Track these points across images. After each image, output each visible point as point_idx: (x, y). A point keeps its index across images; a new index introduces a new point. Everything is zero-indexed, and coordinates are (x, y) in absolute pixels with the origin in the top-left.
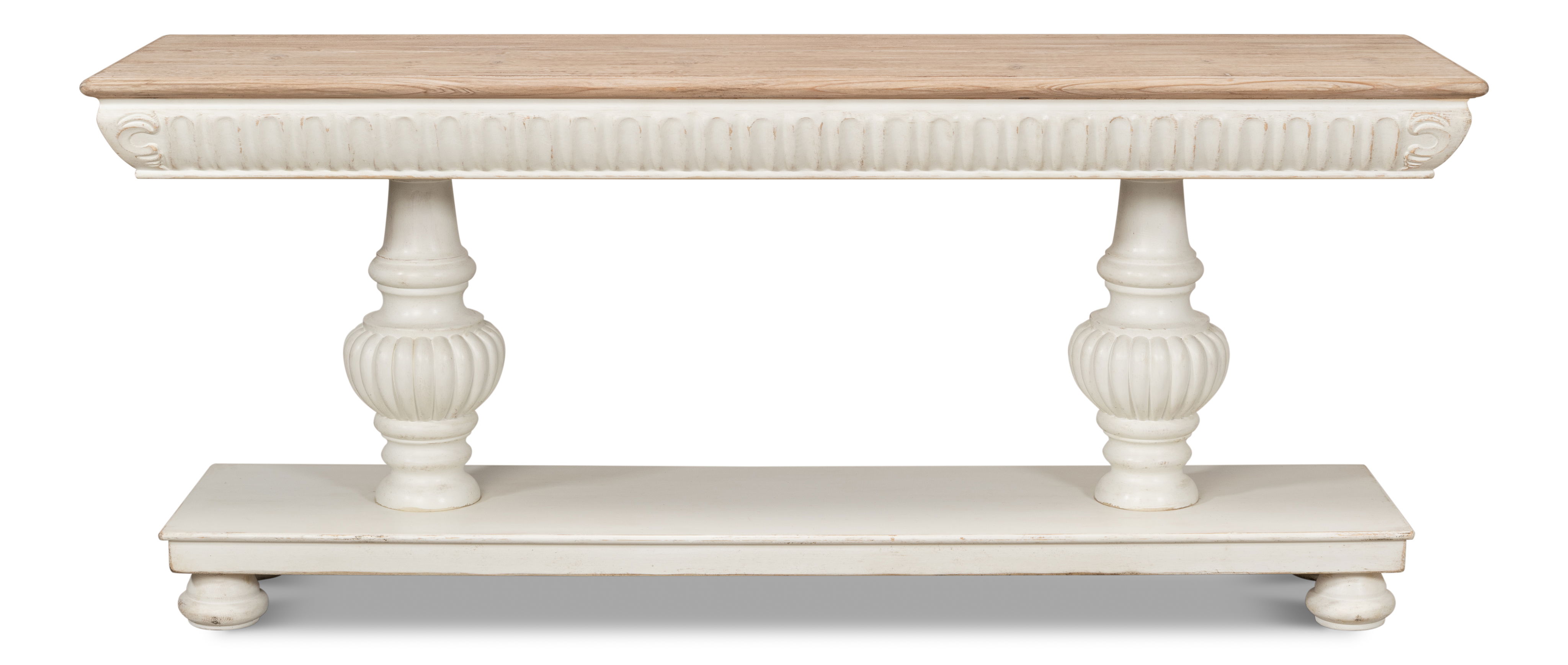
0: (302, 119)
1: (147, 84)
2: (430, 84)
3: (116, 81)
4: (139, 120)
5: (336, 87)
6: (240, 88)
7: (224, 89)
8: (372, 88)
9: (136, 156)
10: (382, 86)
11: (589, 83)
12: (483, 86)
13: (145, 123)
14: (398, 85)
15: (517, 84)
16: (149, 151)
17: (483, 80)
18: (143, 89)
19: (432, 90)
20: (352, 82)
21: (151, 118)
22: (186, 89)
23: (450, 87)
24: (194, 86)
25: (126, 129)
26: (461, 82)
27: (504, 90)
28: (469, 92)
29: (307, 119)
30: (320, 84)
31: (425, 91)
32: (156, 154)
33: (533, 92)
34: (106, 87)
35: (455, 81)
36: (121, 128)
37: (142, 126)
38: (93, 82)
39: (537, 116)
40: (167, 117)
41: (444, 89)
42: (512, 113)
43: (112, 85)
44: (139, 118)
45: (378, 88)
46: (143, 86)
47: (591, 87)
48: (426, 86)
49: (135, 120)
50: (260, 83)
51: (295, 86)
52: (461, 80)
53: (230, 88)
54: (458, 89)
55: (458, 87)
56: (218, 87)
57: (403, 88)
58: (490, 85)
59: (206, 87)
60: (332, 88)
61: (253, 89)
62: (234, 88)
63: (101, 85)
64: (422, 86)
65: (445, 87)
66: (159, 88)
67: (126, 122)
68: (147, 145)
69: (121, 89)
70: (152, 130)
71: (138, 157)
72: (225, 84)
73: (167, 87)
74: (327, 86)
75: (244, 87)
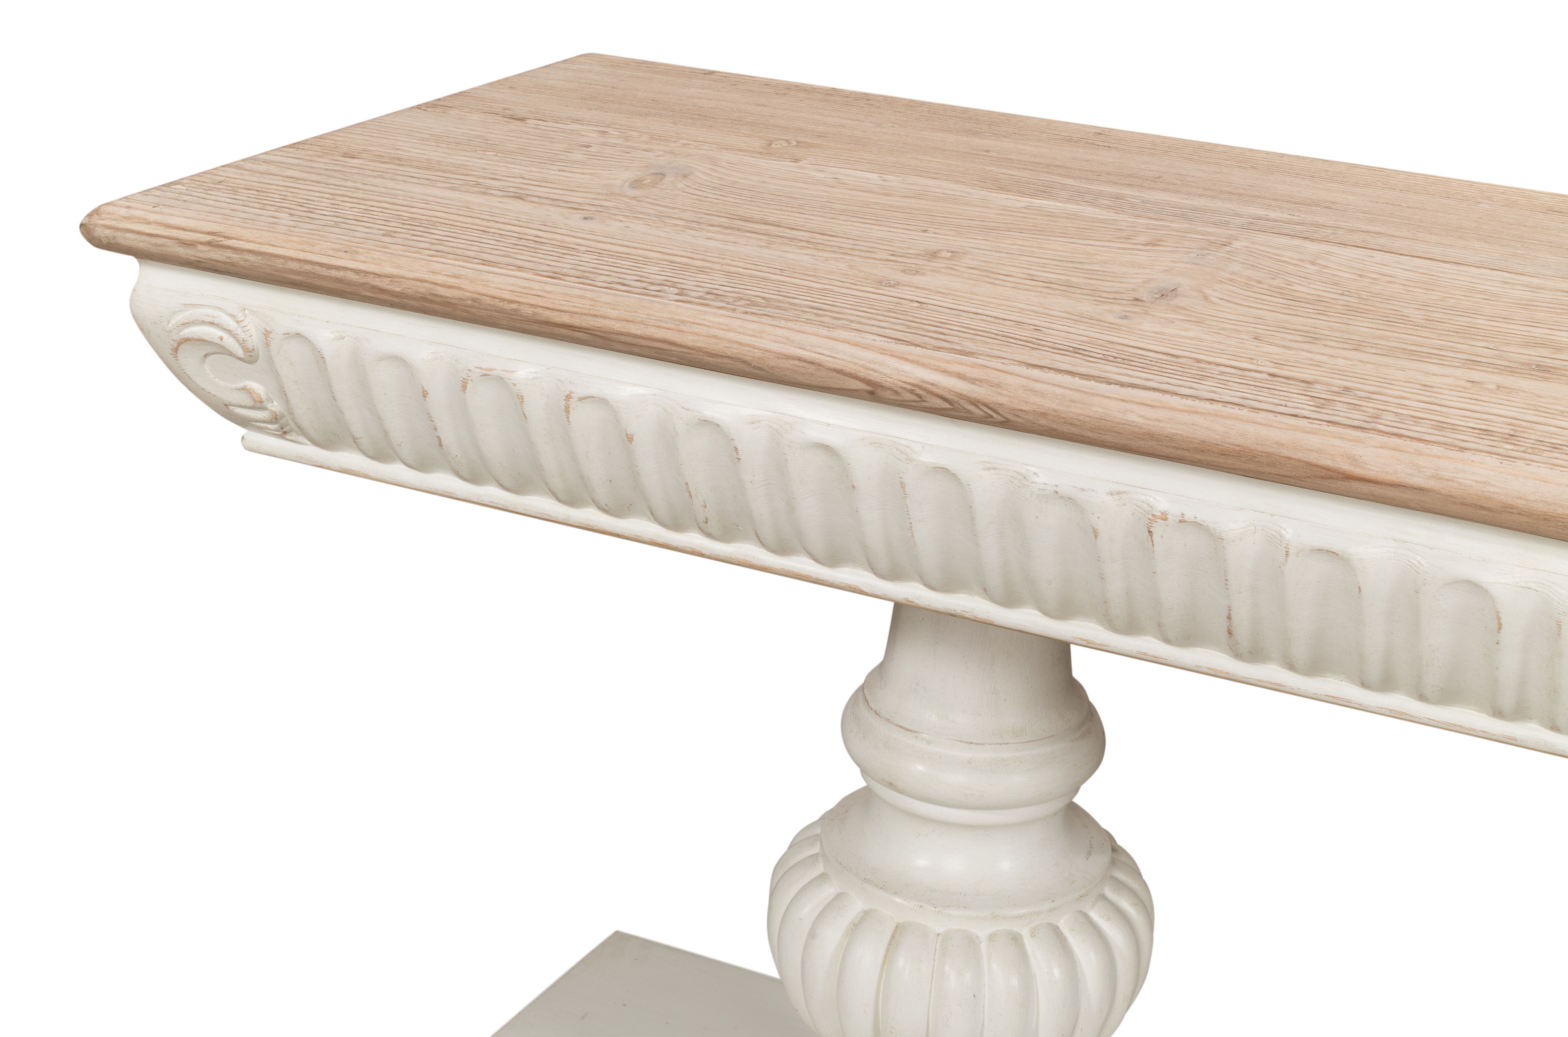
0: (568, 397)
1: (209, 243)
2: (887, 371)
3: (149, 223)
4: (212, 324)
5: (638, 332)
6: (410, 292)
7: (374, 287)
8: (729, 354)
9: (226, 405)
10: (758, 354)
11: (1353, 459)
12: (1034, 407)
13: (225, 336)
14: (800, 359)
15: (1133, 418)
16: (250, 403)
17: (1038, 386)
18: (201, 255)
19: (889, 389)
20: (682, 327)
21: (236, 325)
22: (292, 271)
23: (940, 392)
24: (308, 267)
25: (187, 340)
26: (973, 381)
27: (1092, 430)
28: (991, 417)
29: (581, 399)
30: (601, 317)
31: (869, 388)
32: (265, 409)
33: (1179, 452)
34: (128, 235)
35: (960, 376)
36: (177, 337)
37: (218, 341)
38: (104, 216)
39: (1189, 516)
40: (269, 329)
41: (921, 392)
42: (1119, 493)
43: (138, 233)
44: (211, 320)
45: (747, 358)
46: (200, 247)
47: (1358, 471)
48: (874, 376)
49: (203, 323)
50: (459, 288)
51: (540, 311)
52: (975, 373)
53: (390, 287)
54: (962, 402)
55: (961, 396)
56: (362, 279)
57: (812, 369)
58: (1055, 406)
59: (334, 273)
60: (628, 335)
61: (438, 299)
62: (398, 289)
63: (117, 229)
64: (863, 373)
65: (925, 389)
66: (235, 257)
67: (186, 324)
68: (242, 385)
69: (157, 245)
70: (240, 353)
71: (231, 408)
72: (379, 276)
73: (251, 258)
74: (618, 326)
75: (421, 290)
